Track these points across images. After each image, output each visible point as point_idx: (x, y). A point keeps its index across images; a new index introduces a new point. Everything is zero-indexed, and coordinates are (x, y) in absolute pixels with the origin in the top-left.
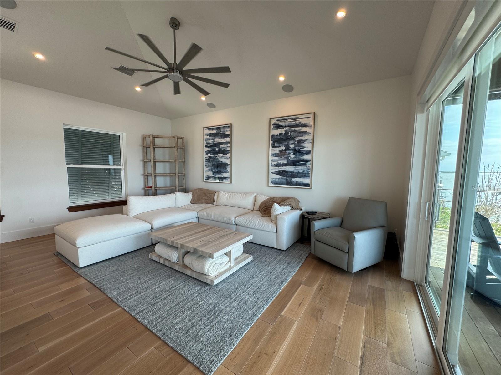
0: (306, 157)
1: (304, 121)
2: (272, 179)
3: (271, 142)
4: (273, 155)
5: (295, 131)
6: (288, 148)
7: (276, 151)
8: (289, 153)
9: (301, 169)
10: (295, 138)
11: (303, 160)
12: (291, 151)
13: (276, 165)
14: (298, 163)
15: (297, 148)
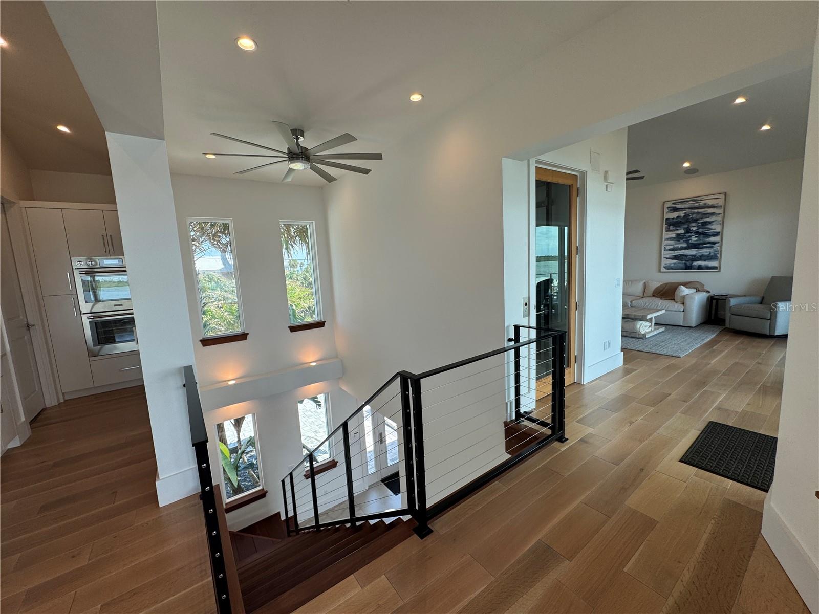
0: (712, 239)
1: (710, 202)
2: (666, 264)
3: (665, 226)
4: (667, 239)
5: (698, 213)
6: (688, 231)
7: (673, 235)
8: (690, 237)
9: (706, 252)
10: (698, 220)
11: (709, 243)
12: (692, 234)
13: (670, 250)
14: (701, 246)
15: (700, 230)
